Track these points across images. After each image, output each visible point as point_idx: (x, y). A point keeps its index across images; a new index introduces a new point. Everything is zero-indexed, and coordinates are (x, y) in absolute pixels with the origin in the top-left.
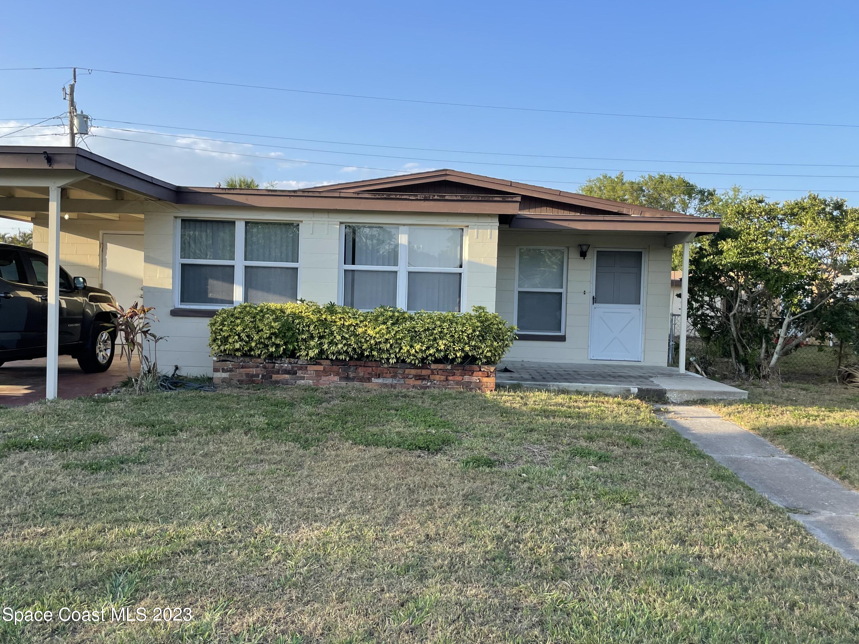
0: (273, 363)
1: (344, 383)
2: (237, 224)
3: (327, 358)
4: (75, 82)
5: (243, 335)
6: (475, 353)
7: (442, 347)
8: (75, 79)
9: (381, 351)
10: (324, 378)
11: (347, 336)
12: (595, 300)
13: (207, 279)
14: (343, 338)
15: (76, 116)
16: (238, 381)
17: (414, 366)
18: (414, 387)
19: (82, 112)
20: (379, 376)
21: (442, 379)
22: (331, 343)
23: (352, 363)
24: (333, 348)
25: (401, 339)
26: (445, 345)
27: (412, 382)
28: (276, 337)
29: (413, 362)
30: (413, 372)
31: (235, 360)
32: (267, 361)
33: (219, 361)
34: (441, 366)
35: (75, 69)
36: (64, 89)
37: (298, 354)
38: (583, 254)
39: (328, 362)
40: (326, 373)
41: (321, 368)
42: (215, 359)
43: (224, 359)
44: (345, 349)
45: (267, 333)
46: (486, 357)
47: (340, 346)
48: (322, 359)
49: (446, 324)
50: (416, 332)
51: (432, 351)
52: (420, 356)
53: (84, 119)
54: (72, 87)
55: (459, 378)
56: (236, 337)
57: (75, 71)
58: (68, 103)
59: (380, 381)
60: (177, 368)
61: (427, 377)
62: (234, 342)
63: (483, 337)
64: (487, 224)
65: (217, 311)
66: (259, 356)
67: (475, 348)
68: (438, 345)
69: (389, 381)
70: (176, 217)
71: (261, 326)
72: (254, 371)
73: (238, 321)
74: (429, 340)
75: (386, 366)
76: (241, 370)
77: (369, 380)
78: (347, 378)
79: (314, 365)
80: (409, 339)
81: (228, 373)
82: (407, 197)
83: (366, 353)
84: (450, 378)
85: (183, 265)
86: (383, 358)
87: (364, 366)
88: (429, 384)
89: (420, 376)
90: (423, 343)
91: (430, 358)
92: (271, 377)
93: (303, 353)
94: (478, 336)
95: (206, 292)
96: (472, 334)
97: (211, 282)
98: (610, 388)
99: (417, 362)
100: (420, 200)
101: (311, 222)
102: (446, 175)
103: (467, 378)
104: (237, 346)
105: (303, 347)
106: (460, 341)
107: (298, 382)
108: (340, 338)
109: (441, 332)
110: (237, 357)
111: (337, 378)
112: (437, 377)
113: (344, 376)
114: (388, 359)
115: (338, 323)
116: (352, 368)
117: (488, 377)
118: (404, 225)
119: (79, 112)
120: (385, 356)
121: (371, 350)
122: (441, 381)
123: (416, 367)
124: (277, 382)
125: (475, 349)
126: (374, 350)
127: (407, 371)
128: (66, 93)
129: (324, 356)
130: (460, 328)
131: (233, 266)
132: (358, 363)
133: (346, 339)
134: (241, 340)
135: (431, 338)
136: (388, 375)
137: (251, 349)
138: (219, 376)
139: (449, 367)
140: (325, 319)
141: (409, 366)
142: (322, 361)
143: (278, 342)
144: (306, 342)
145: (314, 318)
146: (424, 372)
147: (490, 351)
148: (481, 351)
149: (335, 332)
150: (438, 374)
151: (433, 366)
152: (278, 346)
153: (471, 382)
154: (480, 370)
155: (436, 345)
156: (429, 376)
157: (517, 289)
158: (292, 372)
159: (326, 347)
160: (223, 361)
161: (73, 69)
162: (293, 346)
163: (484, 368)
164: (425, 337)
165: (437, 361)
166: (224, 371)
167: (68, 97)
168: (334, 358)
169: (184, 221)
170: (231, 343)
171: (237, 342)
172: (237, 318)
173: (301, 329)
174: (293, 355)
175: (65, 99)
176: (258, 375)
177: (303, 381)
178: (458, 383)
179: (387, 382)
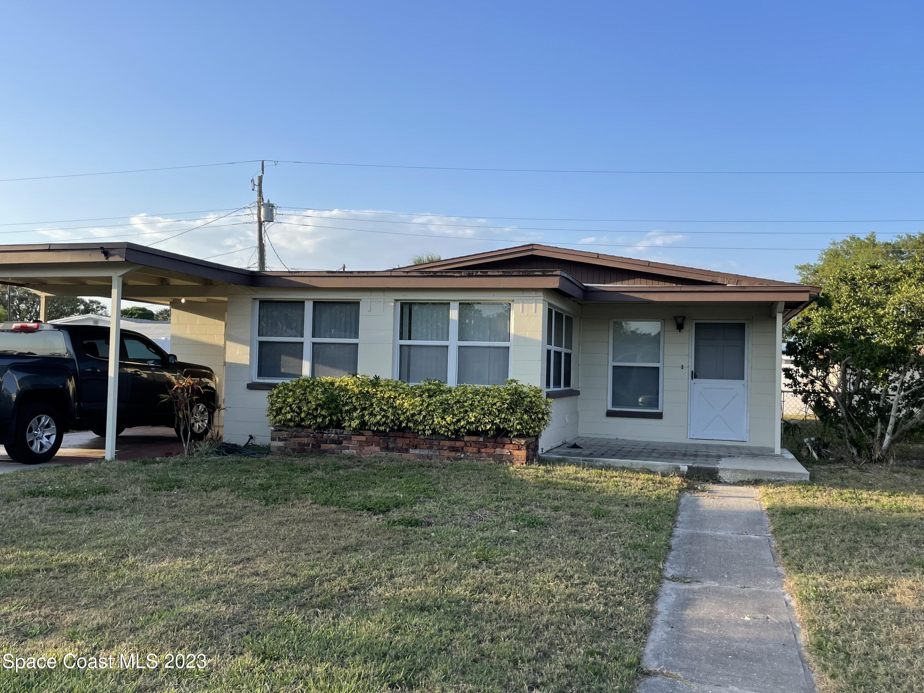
0: (321, 433)
1: (384, 454)
2: (306, 303)
3: (370, 429)
4: (263, 173)
5: (294, 406)
6: (506, 426)
7: (473, 419)
8: (263, 170)
9: (416, 423)
10: (366, 448)
11: (385, 408)
12: (695, 375)
13: (280, 355)
14: (382, 409)
15: (262, 205)
16: (292, 449)
17: (448, 438)
18: (448, 458)
19: (269, 201)
20: (416, 447)
21: (474, 451)
22: (371, 414)
23: (391, 434)
24: (374, 420)
25: (434, 411)
26: (475, 417)
27: (446, 453)
28: (322, 409)
29: (446, 434)
30: (448, 443)
31: (289, 430)
32: (316, 431)
33: (276, 431)
34: (474, 438)
35: (263, 161)
36: (253, 181)
37: (343, 425)
38: (680, 327)
39: (370, 433)
40: (368, 443)
41: (363, 438)
42: (272, 428)
43: (280, 428)
44: (384, 420)
45: (313, 405)
46: (517, 430)
47: (379, 417)
48: (365, 430)
49: (477, 397)
50: (449, 404)
51: (462, 423)
52: (452, 428)
53: (270, 208)
54: (260, 179)
55: (492, 451)
56: (288, 408)
57: (263, 163)
58: (256, 193)
59: (417, 452)
60: (251, 437)
61: (460, 449)
62: (286, 413)
63: (513, 410)
64: (532, 298)
65: (278, 384)
66: (310, 426)
67: (506, 420)
68: (469, 417)
69: (425, 452)
70: (255, 299)
71: (310, 398)
72: (305, 440)
73: (291, 393)
74: (460, 412)
75: (422, 437)
76: (295, 439)
77: (407, 451)
78: (387, 449)
79: (357, 435)
80: (440, 411)
81: (284, 442)
82: (452, 274)
83: (404, 425)
84: (483, 450)
85: (261, 343)
86: (419, 430)
87: (403, 437)
88: (462, 456)
89: (454, 447)
90: (454, 415)
91: (462, 430)
92: (320, 446)
93: (347, 424)
94: (507, 409)
95: (279, 368)
96: (501, 406)
97: (284, 358)
98: (659, 466)
99: (450, 433)
100: (464, 276)
101: (369, 301)
102: (533, 250)
103: (498, 451)
104: (289, 416)
105: (347, 418)
106: (490, 413)
107: (343, 451)
108: (378, 409)
109: (471, 405)
110: (291, 427)
111: (377, 449)
112: (470, 449)
113: (383, 446)
114: (424, 430)
115: (378, 396)
116: (392, 439)
117: (519, 450)
118: (454, 301)
119: (266, 201)
120: (421, 428)
121: (408, 422)
122: (474, 453)
123: (450, 439)
124: (325, 451)
125: (506, 422)
126: (410, 422)
127: (442, 443)
128: (254, 185)
129: (367, 428)
130: (490, 400)
131: (302, 343)
132: (397, 434)
133: (385, 411)
134: (293, 411)
135: (462, 410)
136: (425, 446)
137: (302, 420)
138: (276, 445)
139: (481, 439)
140: (368, 392)
141: (443, 438)
142: (364, 432)
143: (323, 413)
144: (350, 413)
145: (356, 390)
146: (459, 444)
147: (521, 424)
148: (511, 424)
149: (375, 404)
150: (471, 446)
151: (466, 438)
152: (324, 417)
153: (503, 455)
154: (511, 443)
155: (467, 417)
156: (462, 448)
157: (611, 364)
158: (339, 442)
159: (367, 418)
160: (279, 430)
161: (261, 162)
162: (338, 417)
163: (515, 441)
164: (457, 409)
165: (470, 433)
166: (280, 440)
167: (256, 188)
168: (375, 429)
169: (263, 302)
170: (283, 414)
171: (289, 413)
172: (291, 391)
173: (344, 401)
174: (338, 425)
175: (253, 190)
176: (308, 445)
177: (347, 451)
178: (489, 455)
179: (424, 453)
